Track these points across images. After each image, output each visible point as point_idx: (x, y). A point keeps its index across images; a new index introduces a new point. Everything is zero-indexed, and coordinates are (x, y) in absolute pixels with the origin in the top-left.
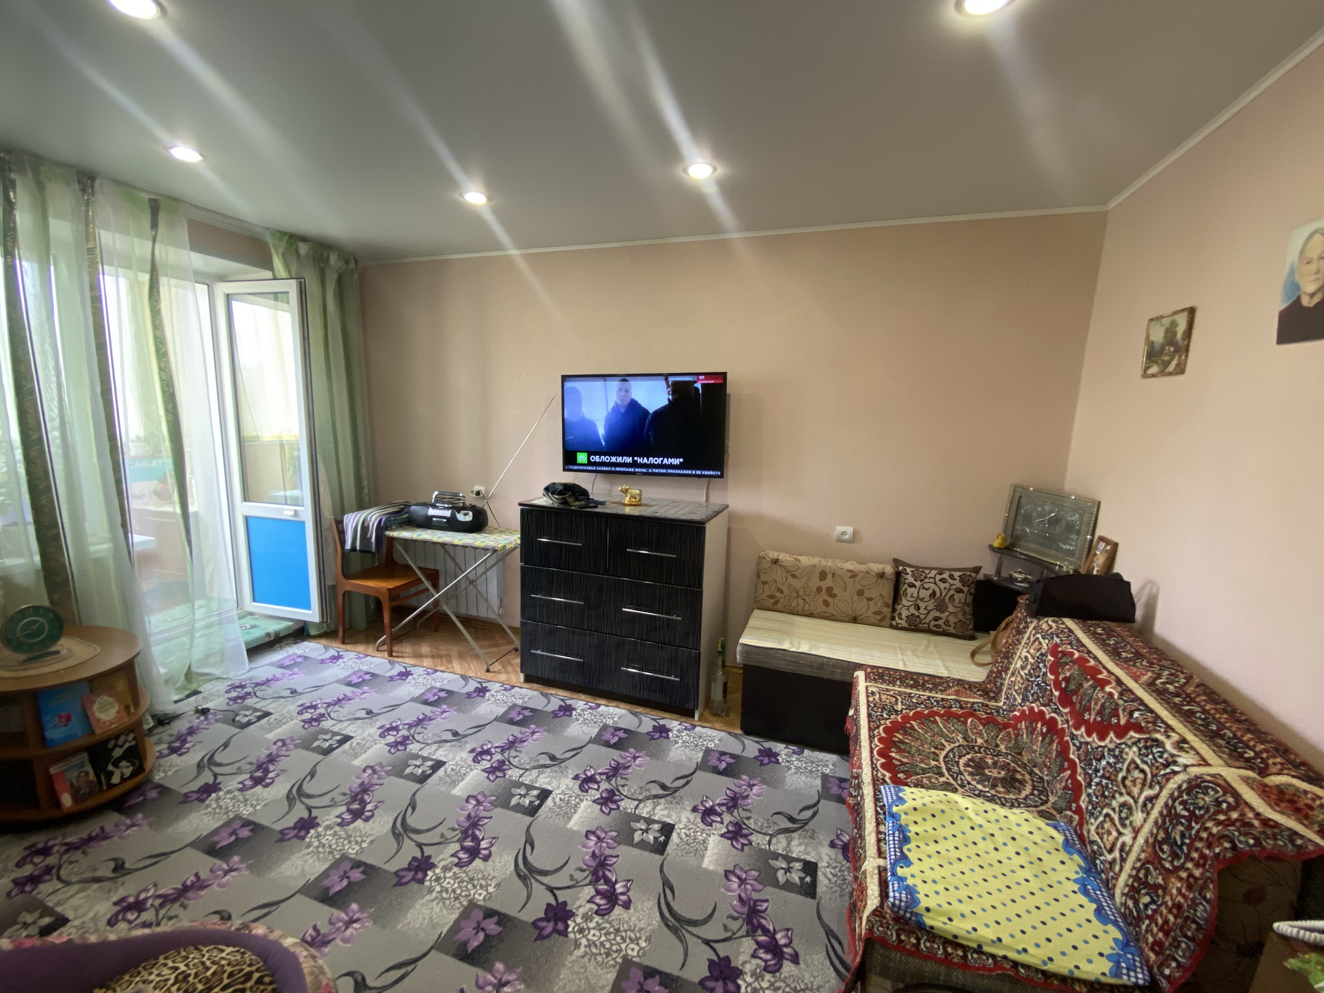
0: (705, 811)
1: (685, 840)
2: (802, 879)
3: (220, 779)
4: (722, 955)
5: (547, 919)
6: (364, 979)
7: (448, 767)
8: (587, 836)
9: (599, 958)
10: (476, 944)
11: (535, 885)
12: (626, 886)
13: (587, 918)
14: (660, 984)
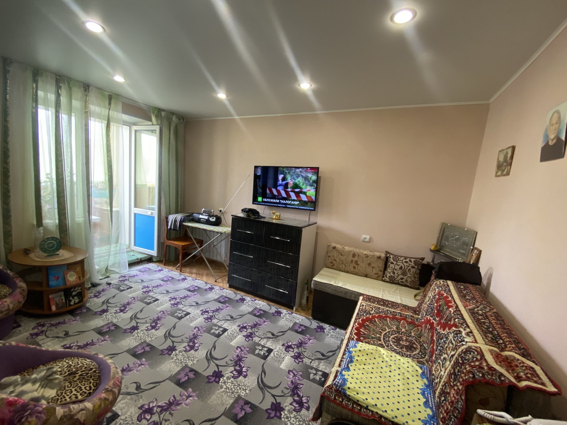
0: (287, 346)
1: (276, 356)
2: (320, 379)
3: (109, 308)
4: (278, 401)
5: (213, 376)
6: (140, 386)
7: (191, 315)
8: (237, 349)
9: (229, 394)
10: (184, 380)
11: (212, 363)
12: (247, 369)
13: (228, 378)
14: (250, 408)
